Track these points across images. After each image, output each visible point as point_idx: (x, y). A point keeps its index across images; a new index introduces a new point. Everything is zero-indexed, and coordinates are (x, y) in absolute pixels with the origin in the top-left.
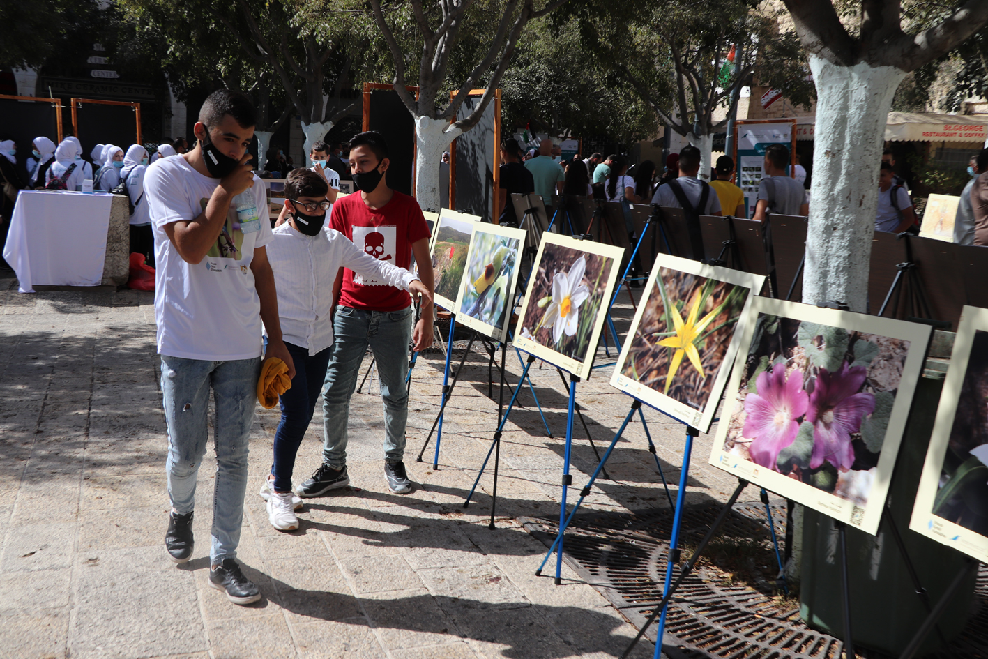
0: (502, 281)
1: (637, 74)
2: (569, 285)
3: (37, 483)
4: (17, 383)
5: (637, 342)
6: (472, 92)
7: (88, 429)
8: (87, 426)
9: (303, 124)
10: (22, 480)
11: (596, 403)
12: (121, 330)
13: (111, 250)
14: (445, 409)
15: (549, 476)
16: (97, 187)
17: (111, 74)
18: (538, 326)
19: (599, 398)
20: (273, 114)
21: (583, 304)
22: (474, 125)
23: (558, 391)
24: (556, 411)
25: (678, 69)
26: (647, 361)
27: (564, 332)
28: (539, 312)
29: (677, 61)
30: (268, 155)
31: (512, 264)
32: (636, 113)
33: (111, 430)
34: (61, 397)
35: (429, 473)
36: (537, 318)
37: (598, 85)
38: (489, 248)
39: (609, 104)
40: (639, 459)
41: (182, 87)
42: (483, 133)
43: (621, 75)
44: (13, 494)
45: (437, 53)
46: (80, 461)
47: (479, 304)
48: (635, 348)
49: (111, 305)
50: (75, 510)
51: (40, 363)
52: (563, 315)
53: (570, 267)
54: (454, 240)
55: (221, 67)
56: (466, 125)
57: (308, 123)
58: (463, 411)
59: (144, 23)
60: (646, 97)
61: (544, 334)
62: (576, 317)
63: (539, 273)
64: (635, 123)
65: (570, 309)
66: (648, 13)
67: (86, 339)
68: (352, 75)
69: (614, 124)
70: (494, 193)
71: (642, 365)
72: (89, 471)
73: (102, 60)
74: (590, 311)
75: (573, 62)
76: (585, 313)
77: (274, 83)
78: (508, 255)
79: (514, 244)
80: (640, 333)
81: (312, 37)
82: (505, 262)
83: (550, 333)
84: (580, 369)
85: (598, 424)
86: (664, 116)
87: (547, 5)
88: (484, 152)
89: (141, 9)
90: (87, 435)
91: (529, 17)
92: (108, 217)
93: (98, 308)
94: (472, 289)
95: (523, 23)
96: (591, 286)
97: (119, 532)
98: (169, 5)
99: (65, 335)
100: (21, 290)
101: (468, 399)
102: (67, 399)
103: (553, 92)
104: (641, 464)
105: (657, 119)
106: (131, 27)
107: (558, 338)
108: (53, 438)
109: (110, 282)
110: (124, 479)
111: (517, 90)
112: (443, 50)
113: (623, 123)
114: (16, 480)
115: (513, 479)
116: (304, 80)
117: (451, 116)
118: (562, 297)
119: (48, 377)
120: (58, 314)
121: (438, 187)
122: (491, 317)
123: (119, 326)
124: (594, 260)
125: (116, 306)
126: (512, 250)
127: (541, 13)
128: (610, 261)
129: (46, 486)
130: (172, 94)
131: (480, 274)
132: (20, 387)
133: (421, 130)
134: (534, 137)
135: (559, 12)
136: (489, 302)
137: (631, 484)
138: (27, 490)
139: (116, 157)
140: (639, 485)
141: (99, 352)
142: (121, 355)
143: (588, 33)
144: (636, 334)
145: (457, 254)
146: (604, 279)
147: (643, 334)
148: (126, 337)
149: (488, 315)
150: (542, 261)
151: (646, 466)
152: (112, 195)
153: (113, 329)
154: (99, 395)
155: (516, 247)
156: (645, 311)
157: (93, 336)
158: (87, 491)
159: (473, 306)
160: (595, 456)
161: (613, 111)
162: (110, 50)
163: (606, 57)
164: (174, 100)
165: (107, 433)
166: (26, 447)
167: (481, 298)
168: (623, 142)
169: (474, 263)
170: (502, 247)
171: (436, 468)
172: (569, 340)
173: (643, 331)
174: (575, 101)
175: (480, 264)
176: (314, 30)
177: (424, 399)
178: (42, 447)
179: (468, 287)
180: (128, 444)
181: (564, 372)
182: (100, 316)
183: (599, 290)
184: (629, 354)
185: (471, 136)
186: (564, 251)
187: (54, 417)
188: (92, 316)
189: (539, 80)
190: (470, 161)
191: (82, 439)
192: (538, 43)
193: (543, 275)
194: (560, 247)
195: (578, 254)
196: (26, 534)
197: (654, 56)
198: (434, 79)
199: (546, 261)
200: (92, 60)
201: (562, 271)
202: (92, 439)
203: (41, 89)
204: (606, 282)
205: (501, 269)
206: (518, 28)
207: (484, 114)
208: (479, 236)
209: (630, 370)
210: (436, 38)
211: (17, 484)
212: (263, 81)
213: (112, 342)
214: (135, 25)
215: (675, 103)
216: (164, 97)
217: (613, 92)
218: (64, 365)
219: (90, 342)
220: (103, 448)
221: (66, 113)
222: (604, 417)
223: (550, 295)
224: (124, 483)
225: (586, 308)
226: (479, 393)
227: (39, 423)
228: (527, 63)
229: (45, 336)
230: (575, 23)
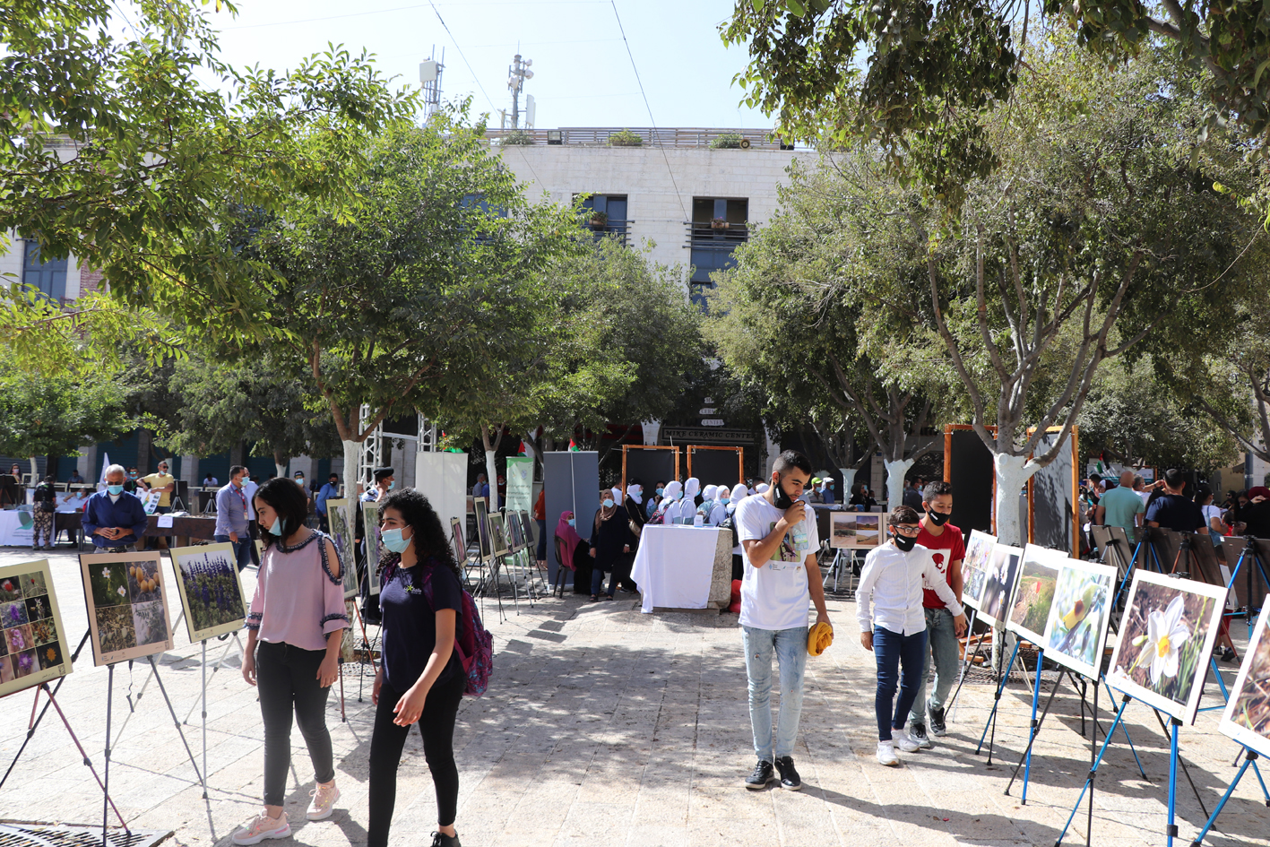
0: (1092, 618)
1: (1213, 403)
2: (1167, 625)
3: (653, 787)
4: (637, 694)
5: (1249, 688)
6: (1050, 429)
7: (695, 741)
8: (695, 738)
9: (886, 461)
10: (641, 783)
11: (1193, 744)
12: (724, 650)
13: (716, 577)
14: (1034, 743)
15: (1146, 821)
16: (707, 521)
17: (720, 422)
18: (1133, 665)
19: (1197, 738)
20: (857, 453)
21: (1184, 645)
22: (1050, 461)
23: (1152, 730)
24: (1149, 750)
25: (1258, 396)
26: (1262, 709)
27: (1162, 674)
28: (1134, 650)
29: (1257, 390)
30: (853, 490)
31: (1103, 601)
32: (1215, 441)
33: (715, 744)
34: (673, 710)
35: (1017, 808)
36: (1132, 658)
37: (1172, 415)
38: (1078, 584)
39: (1185, 433)
40: (1250, 810)
41: (777, 431)
42: (1061, 468)
43: (1198, 405)
44: (634, 795)
45: (1013, 395)
46: (690, 770)
47: (1068, 639)
48: (1246, 694)
49: (715, 627)
50: (685, 817)
51: (656, 677)
52: (1161, 655)
53: (1166, 606)
54: (1040, 575)
55: (812, 413)
56: (1044, 461)
57: (891, 460)
58: (1049, 745)
59: (748, 378)
60: (1224, 425)
61: (1141, 673)
62: (1176, 656)
63: (1133, 611)
64: (1214, 450)
65: (1168, 649)
66: (1224, 346)
67: (693, 656)
68: (931, 417)
69: (1191, 453)
70: (1074, 525)
71: (1257, 713)
72: (697, 781)
73: (712, 411)
74: (1191, 653)
75: (1145, 394)
76: (1185, 654)
77: (858, 425)
78: (1098, 592)
79: (1104, 580)
80: (1251, 678)
81: (896, 384)
82: (1095, 598)
83: (1148, 673)
84: (1184, 713)
85: (1197, 767)
86: (1246, 444)
87: (1119, 344)
88: (1062, 486)
89: (747, 368)
90: (695, 747)
91: (1103, 357)
92: (715, 547)
93: (704, 629)
94: (1062, 625)
95: (1095, 362)
96: (1191, 627)
97: (723, 841)
98: (770, 363)
99: (676, 653)
100: (644, 610)
101: (1053, 732)
102: (678, 712)
103: (1126, 423)
104: (1253, 817)
105: (1237, 446)
106: (737, 385)
107: (1156, 678)
108: (666, 747)
109: (714, 606)
110: (727, 791)
111: (1089, 423)
112: (1020, 392)
113: (1200, 451)
114: (636, 783)
115: (1107, 822)
116: (886, 421)
117: (1028, 452)
118: (1160, 637)
119: (662, 690)
120: (671, 633)
121: (1018, 520)
122: (1082, 653)
123: (722, 646)
124: (1193, 599)
125: (719, 627)
126: (1103, 586)
127: (1114, 353)
128: (1211, 601)
129: (660, 791)
130: (768, 437)
131: (1069, 609)
132: (640, 698)
133: (1000, 467)
134: (1108, 467)
135: (1133, 349)
136: (1079, 637)
137: (1244, 839)
138: (646, 794)
139: (723, 495)
140: (1254, 841)
141: (704, 669)
142: (723, 673)
143: (1162, 368)
144: (1247, 679)
145: (1044, 589)
146: (1206, 619)
147: (1254, 679)
148: (728, 656)
149: (1079, 651)
150: (1136, 599)
151: (1258, 820)
152: (718, 528)
153: (717, 649)
154: (704, 710)
155: (1107, 583)
156: (1255, 655)
157: (699, 654)
158: (696, 800)
159: (1062, 641)
160: (1198, 802)
161: (1191, 441)
162: (718, 403)
163: (1181, 388)
164: (769, 442)
165: (712, 745)
166: (644, 753)
167: (1071, 634)
168: (1202, 470)
169: (1062, 598)
170: (1092, 583)
171: (1024, 803)
172: (1169, 681)
173: (1255, 677)
174: (1149, 432)
175: (1069, 599)
176: (897, 379)
177: (1009, 730)
178: (657, 755)
179: (1057, 622)
180: (730, 758)
181: (1160, 713)
182: (706, 636)
183: (1201, 631)
184: (1239, 700)
185: (1049, 470)
186: (1160, 590)
187: (667, 728)
188: (699, 635)
189: (1111, 413)
190: (1048, 494)
191: (691, 750)
192: (1108, 378)
193: (1138, 613)
194: (1154, 586)
195: (1176, 593)
196: (645, 833)
197: (1231, 385)
198: (1012, 417)
199: (1140, 599)
200: (703, 411)
201: (1158, 609)
202: (699, 751)
203: (663, 439)
204: (1208, 622)
205: (1092, 606)
206: (1092, 367)
207: (1061, 449)
208: (1067, 572)
209: (1241, 718)
210: (1012, 381)
211: (637, 786)
212: (848, 423)
213: (716, 661)
214: (740, 381)
215: (1257, 430)
216: (760, 440)
217: (1188, 421)
218: (676, 680)
219: (697, 660)
220: (709, 760)
221: (683, 457)
222: (1203, 760)
223: (1146, 634)
224: (727, 795)
225: (1186, 648)
226: (1065, 727)
227: (656, 731)
228: (1099, 397)
229: (660, 653)
230: (1147, 357)
